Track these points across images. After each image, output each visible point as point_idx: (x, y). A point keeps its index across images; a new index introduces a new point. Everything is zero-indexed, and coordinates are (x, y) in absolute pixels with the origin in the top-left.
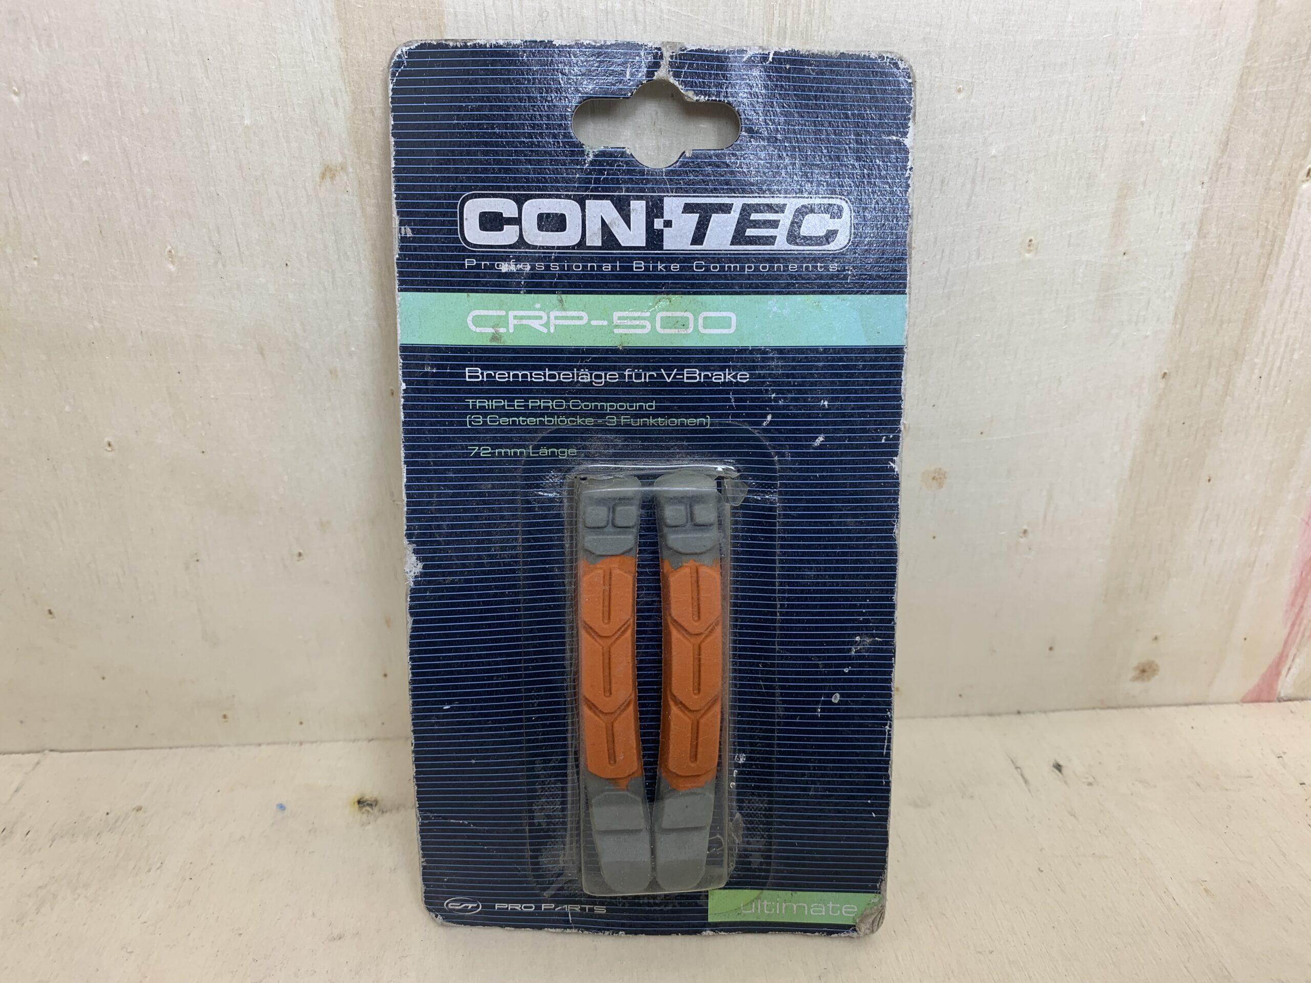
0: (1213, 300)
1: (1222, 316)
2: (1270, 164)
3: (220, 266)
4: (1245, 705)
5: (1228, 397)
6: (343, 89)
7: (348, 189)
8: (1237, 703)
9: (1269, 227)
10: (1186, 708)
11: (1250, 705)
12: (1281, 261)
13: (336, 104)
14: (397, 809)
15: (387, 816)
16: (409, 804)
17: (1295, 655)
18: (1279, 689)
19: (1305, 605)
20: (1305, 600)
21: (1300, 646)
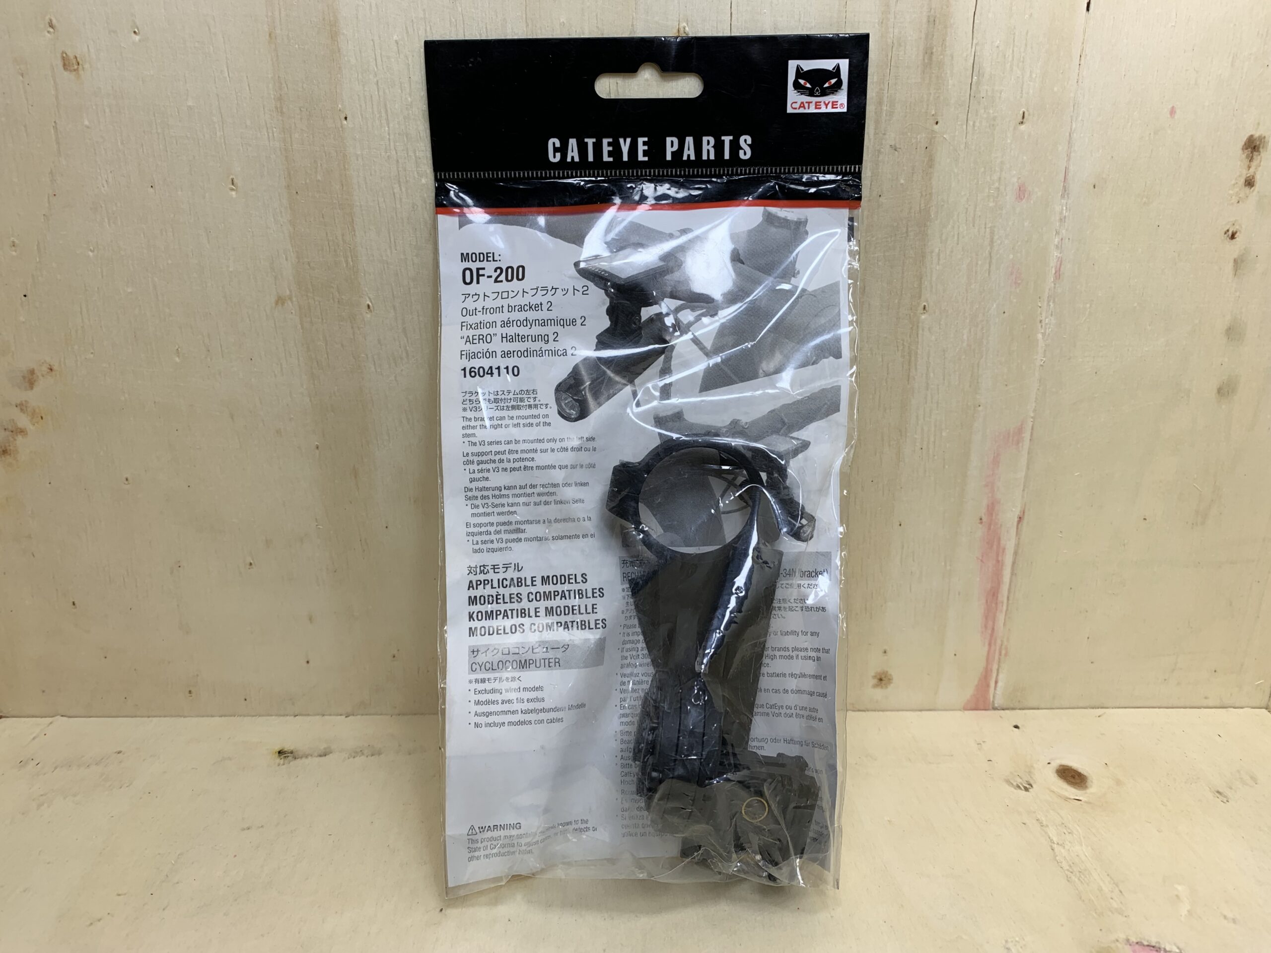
0: (875, 393)
2: (896, 301)
3: (209, 360)
4: (966, 712)
5: (901, 463)
6: (291, 250)
7: (293, 312)
8: (960, 710)
9: (905, 344)
10: (919, 713)
11: (971, 712)
12: (918, 367)
13: (287, 259)
14: (307, 757)
15: (298, 761)
16: (316, 754)
17: (998, 670)
18: (991, 699)
19: (995, 627)
20: (994, 623)
21: (999, 662)
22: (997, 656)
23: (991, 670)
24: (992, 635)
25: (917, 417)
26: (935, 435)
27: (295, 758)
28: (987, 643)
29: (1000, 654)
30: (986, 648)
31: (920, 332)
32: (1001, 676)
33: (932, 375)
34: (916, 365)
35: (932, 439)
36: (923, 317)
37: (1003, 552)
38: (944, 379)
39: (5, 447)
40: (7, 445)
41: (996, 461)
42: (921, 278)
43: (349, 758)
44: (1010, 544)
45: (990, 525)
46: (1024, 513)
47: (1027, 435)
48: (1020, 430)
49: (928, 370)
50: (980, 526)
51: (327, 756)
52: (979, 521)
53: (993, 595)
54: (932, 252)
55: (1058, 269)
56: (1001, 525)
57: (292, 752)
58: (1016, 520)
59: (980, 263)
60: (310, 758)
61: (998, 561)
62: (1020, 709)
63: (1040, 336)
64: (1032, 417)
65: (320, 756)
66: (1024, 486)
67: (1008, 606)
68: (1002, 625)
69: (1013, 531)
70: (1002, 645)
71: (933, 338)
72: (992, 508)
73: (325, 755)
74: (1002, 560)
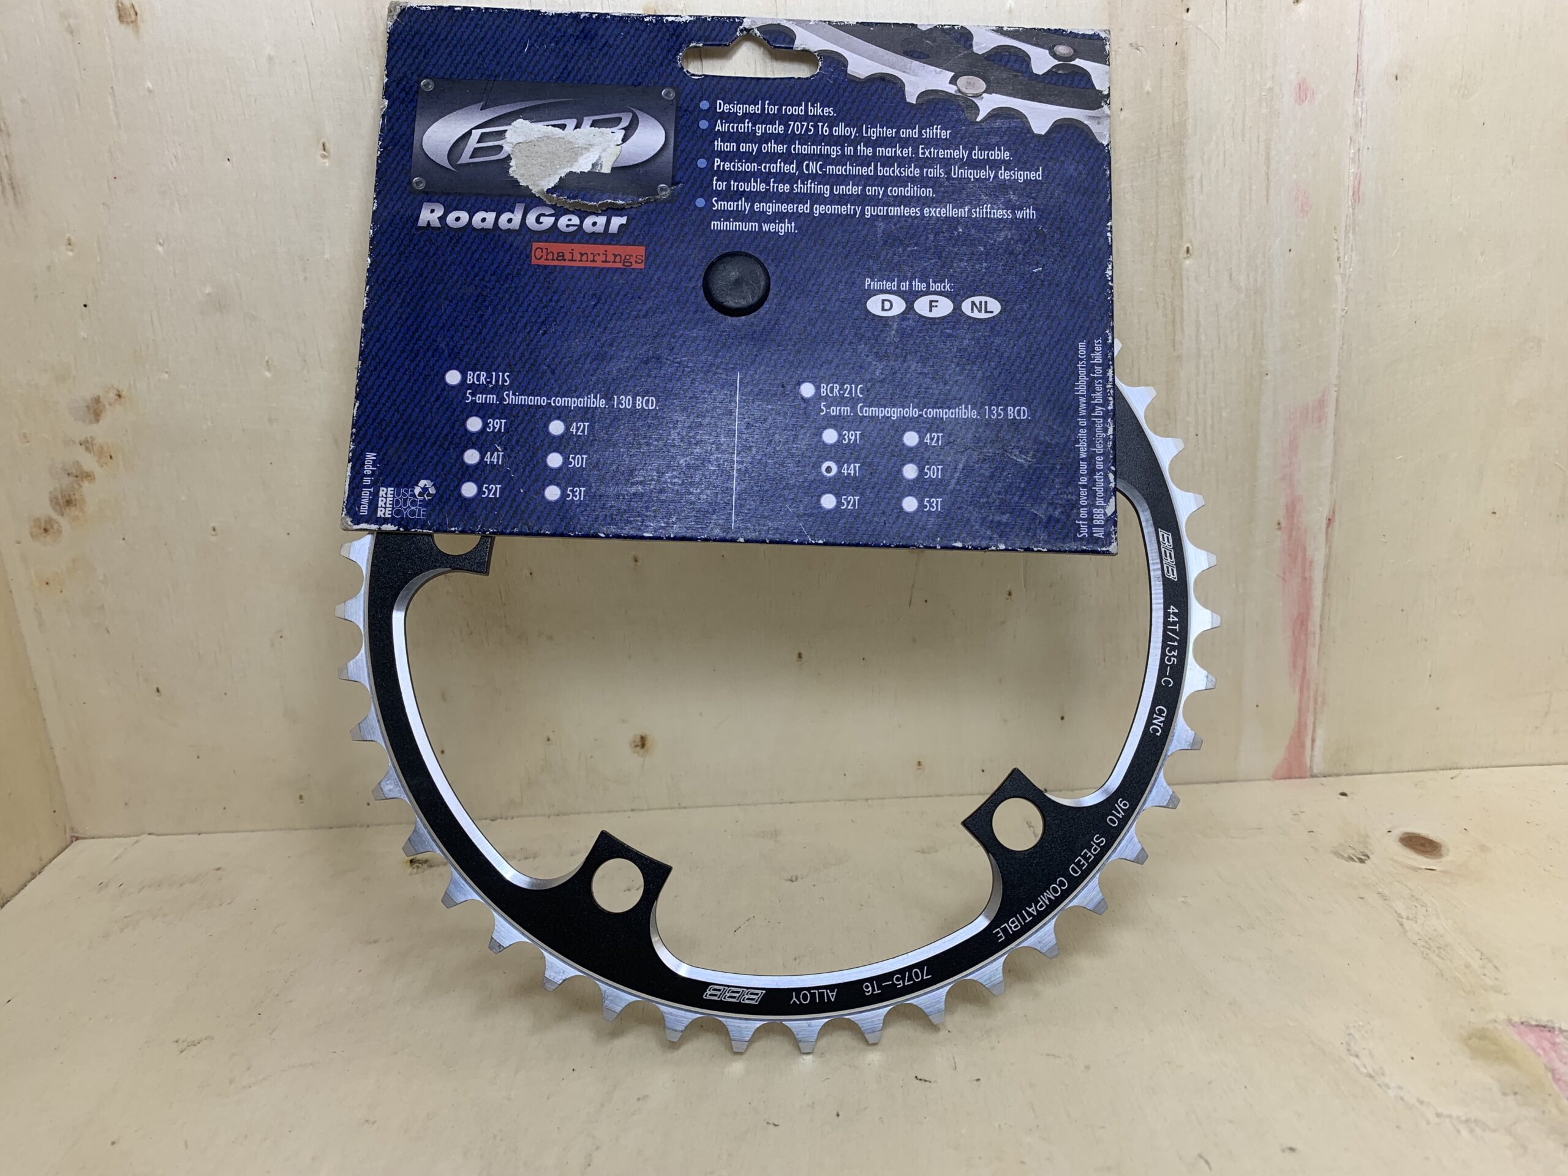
2: (1152, 244)
3: (306, 372)
4: (1276, 781)
8: (1269, 780)
9: (1166, 299)
10: (1216, 786)
11: (1283, 781)
12: (1185, 328)
17: (1314, 724)
18: (1309, 762)
19: (1307, 667)
20: (1305, 661)
21: (1315, 713)
22: (1311, 706)
23: (1306, 724)
24: (1303, 678)
25: (1188, 394)
26: (1213, 416)
27: (431, 867)
28: (1297, 689)
29: (1316, 703)
30: (1296, 696)
31: (1185, 282)
32: (1320, 732)
33: (1203, 337)
34: (1182, 327)
35: (1209, 421)
36: (1187, 262)
37: (1311, 565)
38: (1219, 343)
39: (69, 495)
40: (72, 493)
41: (1293, 447)
42: (1181, 213)
44: (1319, 556)
45: (1291, 531)
46: (1334, 513)
47: (1331, 410)
48: (1321, 403)
49: (1198, 331)
50: (1279, 533)
52: (1277, 527)
53: (1301, 622)
54: (1192, 178)
55: (1356, 189)
56: (1305, 530)
57: (426, 860)
58: (1325, 522)
59: (1254, 188)
61: (1305, 579)
62: (1347, 775)
63: (1338, 279)
64: (1335, 385)
66: (1332, 477)
67: (1321, 635)
68: (1314, 661)
69: (1322, 537)
70: (1317, 689)
71: (1202, 289)
72: (1292, 509)
74: (1310, 577)
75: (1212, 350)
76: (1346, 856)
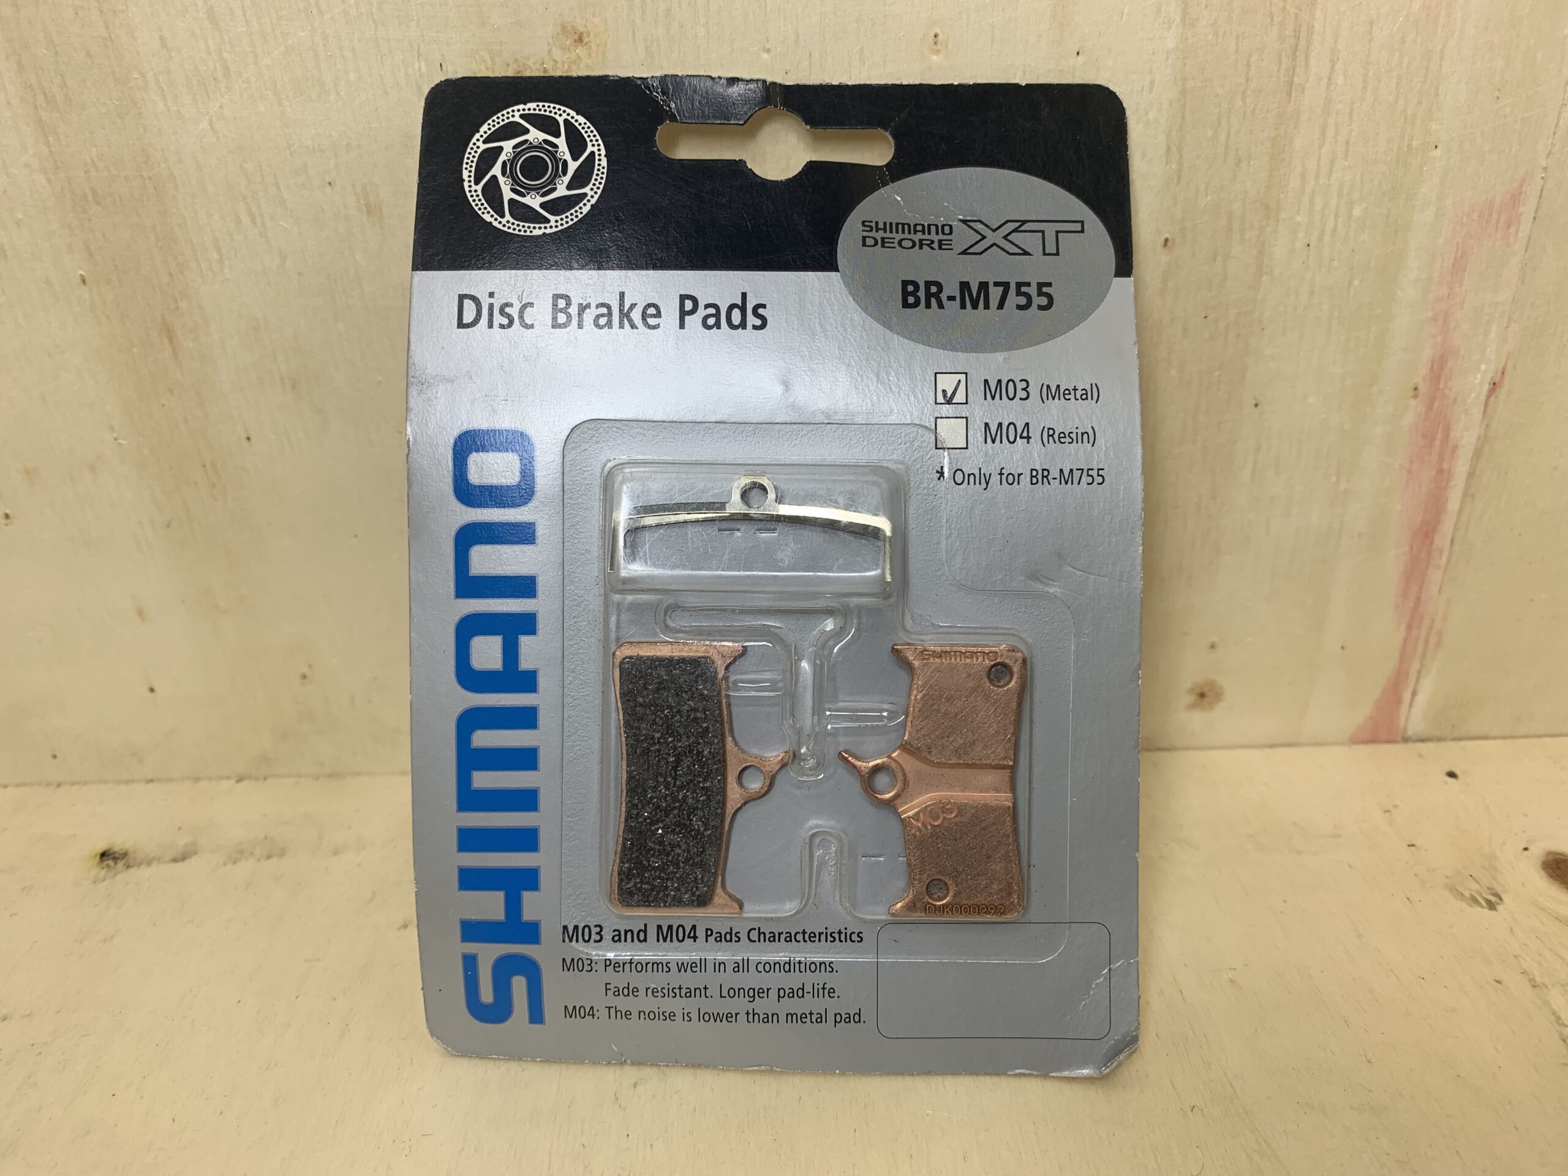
0: (1219, 123)
1: (1237, 149)
4: (1356, 747)
5: (1265, 277)
8: (1342, 744)
9: (1288, 8)
10: (1270, 750)
11: (1362, 747)
12: (1312, 62)
14: (149, 863)
15: (131, 870)
16: (168, 857)
17: (1419, 672)
18: (1402, 721)
19: (1423, 596)
20: (1421, 587)
21: (1423, 660)
22: (1420, 650)
23: (1407, 674)
24: (1415, 610)
25: (1303, 177)
26: (1337, 216)
27: (128, 866)
28: (1403, 628)
29: (1427, 644)
30: (1401, 634)
32: (1425, 683)
33: (1340, 80)
34: (1307, 59)
35: (1330, 224)
37: (1453, 452)
38: (1364, 89)
41: (1458, 268)
43: (225, 864)
44: (1468, 438)
45: (1432, 399)
46: (1503, 373)
47: (1527, 210)
48: (1516, 198)
49: (1333, 68)
50: (1413, 403)
51: (187, 862)
52: (1411, 393)
53: (1424, 535)
56: (1455, 400)
57: (125, 854)
58: (1486, 387)
60: (155, 864)
61: (1441, 471)
62: (1454, 739)
64: (1543, 169)
65: (175, 860)
66: (1509, 318)
67: (1450, 555)
68: (1435, 590)
69: (1477, 413)
70: (1432, 627)
72: (1439, 369)
73: (183, 859)
74: (1450, 469)
75: (1352, 104)
76: (1467, 894)
